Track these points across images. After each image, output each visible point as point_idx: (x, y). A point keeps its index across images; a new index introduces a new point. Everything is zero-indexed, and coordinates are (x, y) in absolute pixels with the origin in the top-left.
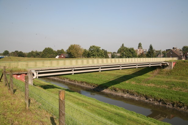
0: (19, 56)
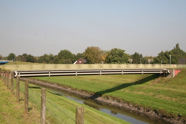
0: (27, 61)
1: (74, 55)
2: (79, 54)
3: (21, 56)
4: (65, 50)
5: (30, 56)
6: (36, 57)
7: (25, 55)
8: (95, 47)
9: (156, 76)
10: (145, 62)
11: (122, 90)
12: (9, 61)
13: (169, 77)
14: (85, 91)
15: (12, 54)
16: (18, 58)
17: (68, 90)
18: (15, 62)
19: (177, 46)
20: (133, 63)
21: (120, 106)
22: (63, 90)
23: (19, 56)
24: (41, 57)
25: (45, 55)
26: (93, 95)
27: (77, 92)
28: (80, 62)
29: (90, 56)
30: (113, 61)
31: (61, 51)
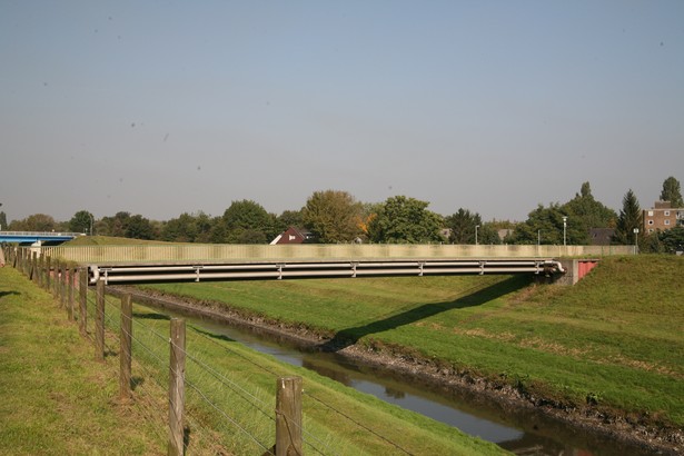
0: (129, 235)
1: (274, 217)
2: (287, 214)
3: (111, 219)
4: (245, 202)
5: (138, 219)
6: (156, 223)
7: (122, 216)
8: (338, 193)
9: (521, 280)
10: (489, 238)
11: (419, 324)
12: (74, 235)
13: (560, 284)
14: (307, 328)
15: (83, 213)
16: (101, 225)
17: (253, 323)
18: (93, 237)
19: (585, 188)
20: (451, 241)
21: (414, 371)
22: (238, 325)
23: (105, 219)
24: (173, 222)
25: (185, 218)
26: (332, 340)
27: (283, 331)
28: (291, 238)
29: (322, 219)
30: (391, 235)
31: (233, 204)
